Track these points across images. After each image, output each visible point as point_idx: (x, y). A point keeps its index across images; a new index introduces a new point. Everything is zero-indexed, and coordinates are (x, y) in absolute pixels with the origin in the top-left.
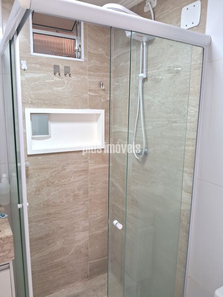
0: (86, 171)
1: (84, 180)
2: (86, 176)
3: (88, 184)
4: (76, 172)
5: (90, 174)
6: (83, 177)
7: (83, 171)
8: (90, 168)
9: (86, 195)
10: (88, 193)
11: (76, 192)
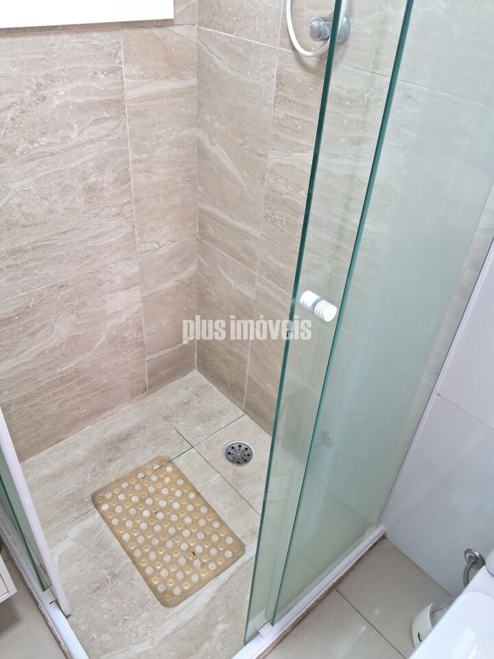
0: (115, 104)
1: (112, 138)
2: (117, 122)
3: (127, 151)
4: (83, 109)
5: (129, 114)
6: (110, 124)
7: (108, 104)
8: (130, 94)
9: (125, 187)
10: (129, 181)
11: (92, 179)
